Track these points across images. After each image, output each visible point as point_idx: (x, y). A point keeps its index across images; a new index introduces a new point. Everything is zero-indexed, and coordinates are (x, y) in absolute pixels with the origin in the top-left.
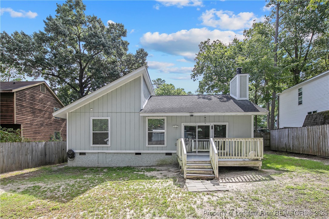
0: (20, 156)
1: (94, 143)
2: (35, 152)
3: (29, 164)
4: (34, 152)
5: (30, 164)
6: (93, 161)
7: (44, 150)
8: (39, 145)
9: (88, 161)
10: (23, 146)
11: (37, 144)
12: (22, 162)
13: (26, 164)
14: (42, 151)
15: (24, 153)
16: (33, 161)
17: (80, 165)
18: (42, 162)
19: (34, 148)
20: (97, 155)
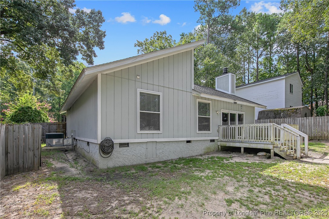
1: (142, 128)
6: (139, 155)
9: (133, 155)
17: (120, 164)
20: (144, 146)
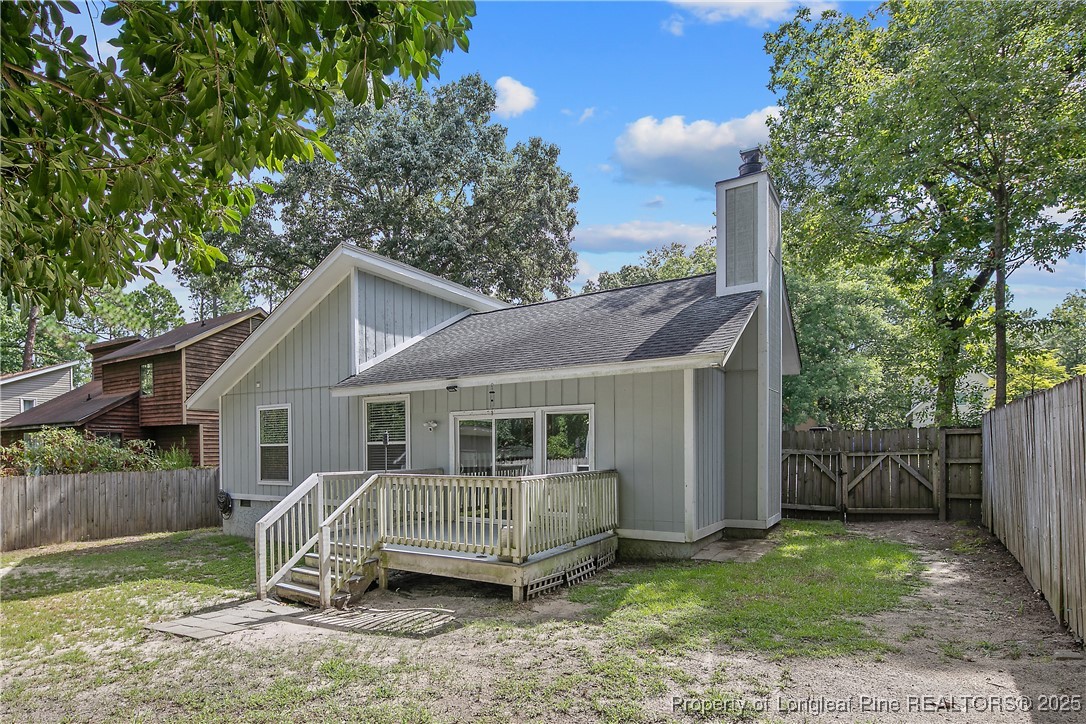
0: (148, 503)
1: (263, 475)
2: (186, 493)
3: (171, 522)
4: (184, 495)
5: (175, 521)
7: (213, 489)
8: (199, 477)
10: (154, 479)
11: (192, 476)
12: (153, 517)
13: (164, 521)
14: (208, 493)
15: (158, 496)
16: (183, 514)
18: (207, 519)
19: (185, 484)
